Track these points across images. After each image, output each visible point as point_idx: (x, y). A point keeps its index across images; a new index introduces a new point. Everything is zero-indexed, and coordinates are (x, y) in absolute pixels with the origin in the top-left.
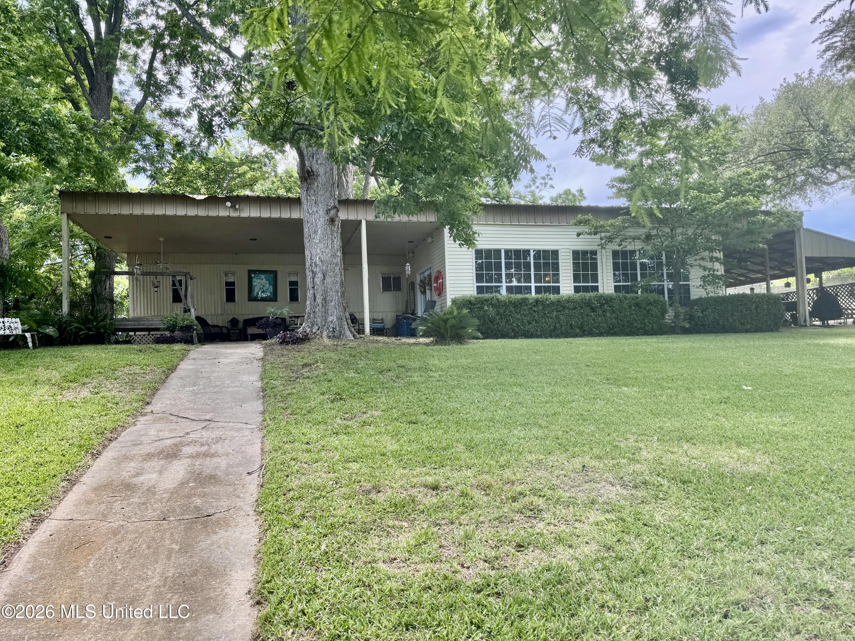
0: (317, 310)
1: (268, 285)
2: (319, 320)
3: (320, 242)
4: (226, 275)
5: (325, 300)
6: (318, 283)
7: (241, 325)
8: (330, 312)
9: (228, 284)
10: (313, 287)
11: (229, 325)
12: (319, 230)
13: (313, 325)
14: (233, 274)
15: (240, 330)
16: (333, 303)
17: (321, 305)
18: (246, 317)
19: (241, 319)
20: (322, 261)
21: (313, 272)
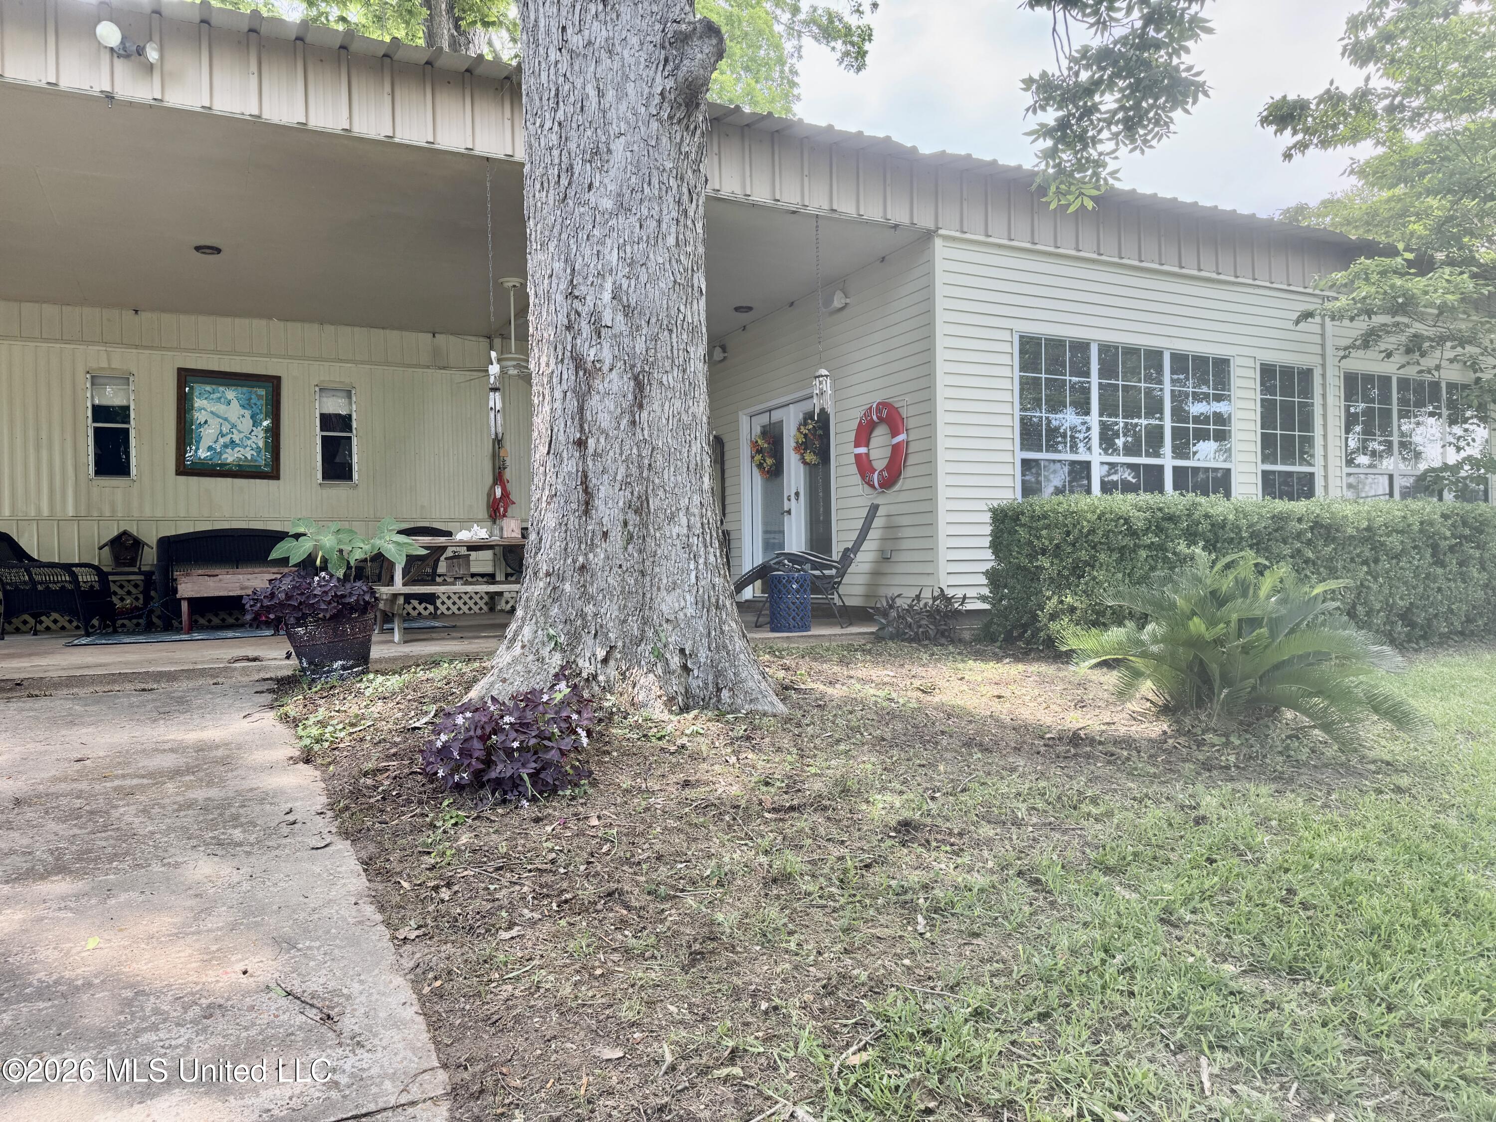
0: (597, 559)
1: (247, 423)
2: (610, 610)
3: (622, 208)
4: (96, 380)
5: (640, 507)
6: (605, 420)
7: (150, 557)
8: (664, 573)
9: (100, 412)
10: (581, 444)
11: (103, 560)
12: (618, 146)
13: (575, 638)
14: (125, 379)
15: (148, 575)
16: (678, 529)
17: (617, 535)
18: (170, 531)
19: (151, 535)
20: (628, 311)
21: (578, 362)
